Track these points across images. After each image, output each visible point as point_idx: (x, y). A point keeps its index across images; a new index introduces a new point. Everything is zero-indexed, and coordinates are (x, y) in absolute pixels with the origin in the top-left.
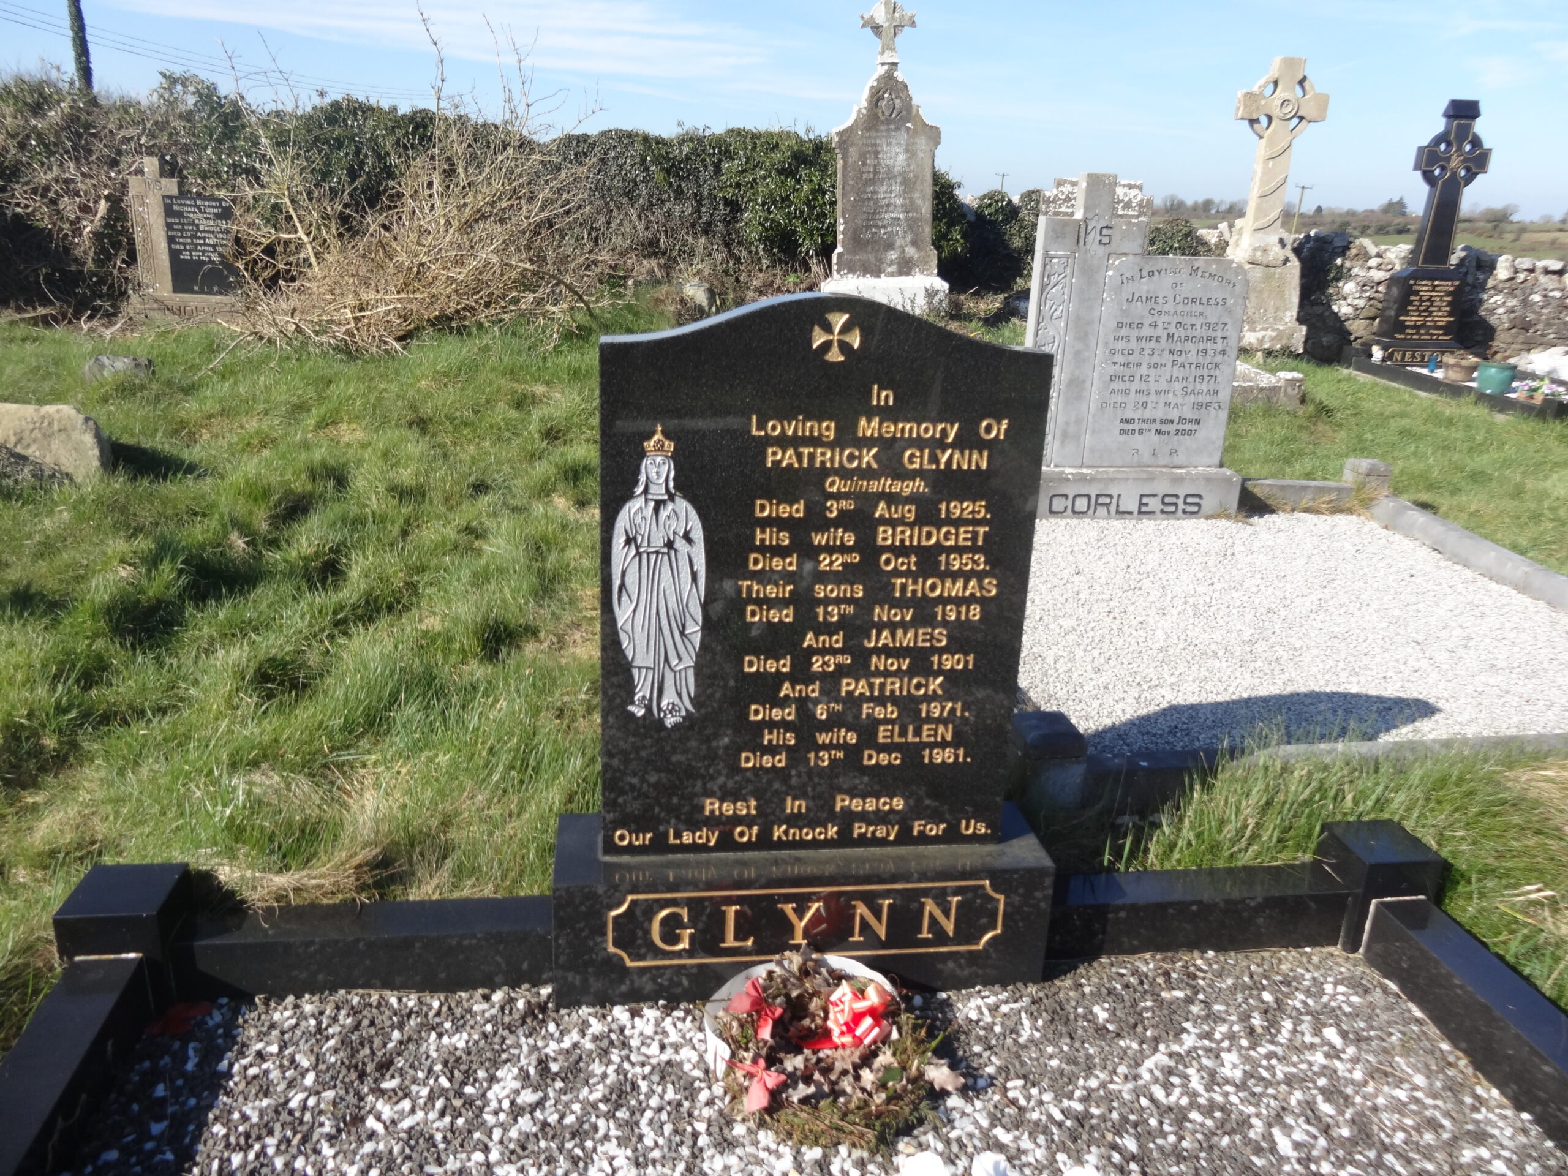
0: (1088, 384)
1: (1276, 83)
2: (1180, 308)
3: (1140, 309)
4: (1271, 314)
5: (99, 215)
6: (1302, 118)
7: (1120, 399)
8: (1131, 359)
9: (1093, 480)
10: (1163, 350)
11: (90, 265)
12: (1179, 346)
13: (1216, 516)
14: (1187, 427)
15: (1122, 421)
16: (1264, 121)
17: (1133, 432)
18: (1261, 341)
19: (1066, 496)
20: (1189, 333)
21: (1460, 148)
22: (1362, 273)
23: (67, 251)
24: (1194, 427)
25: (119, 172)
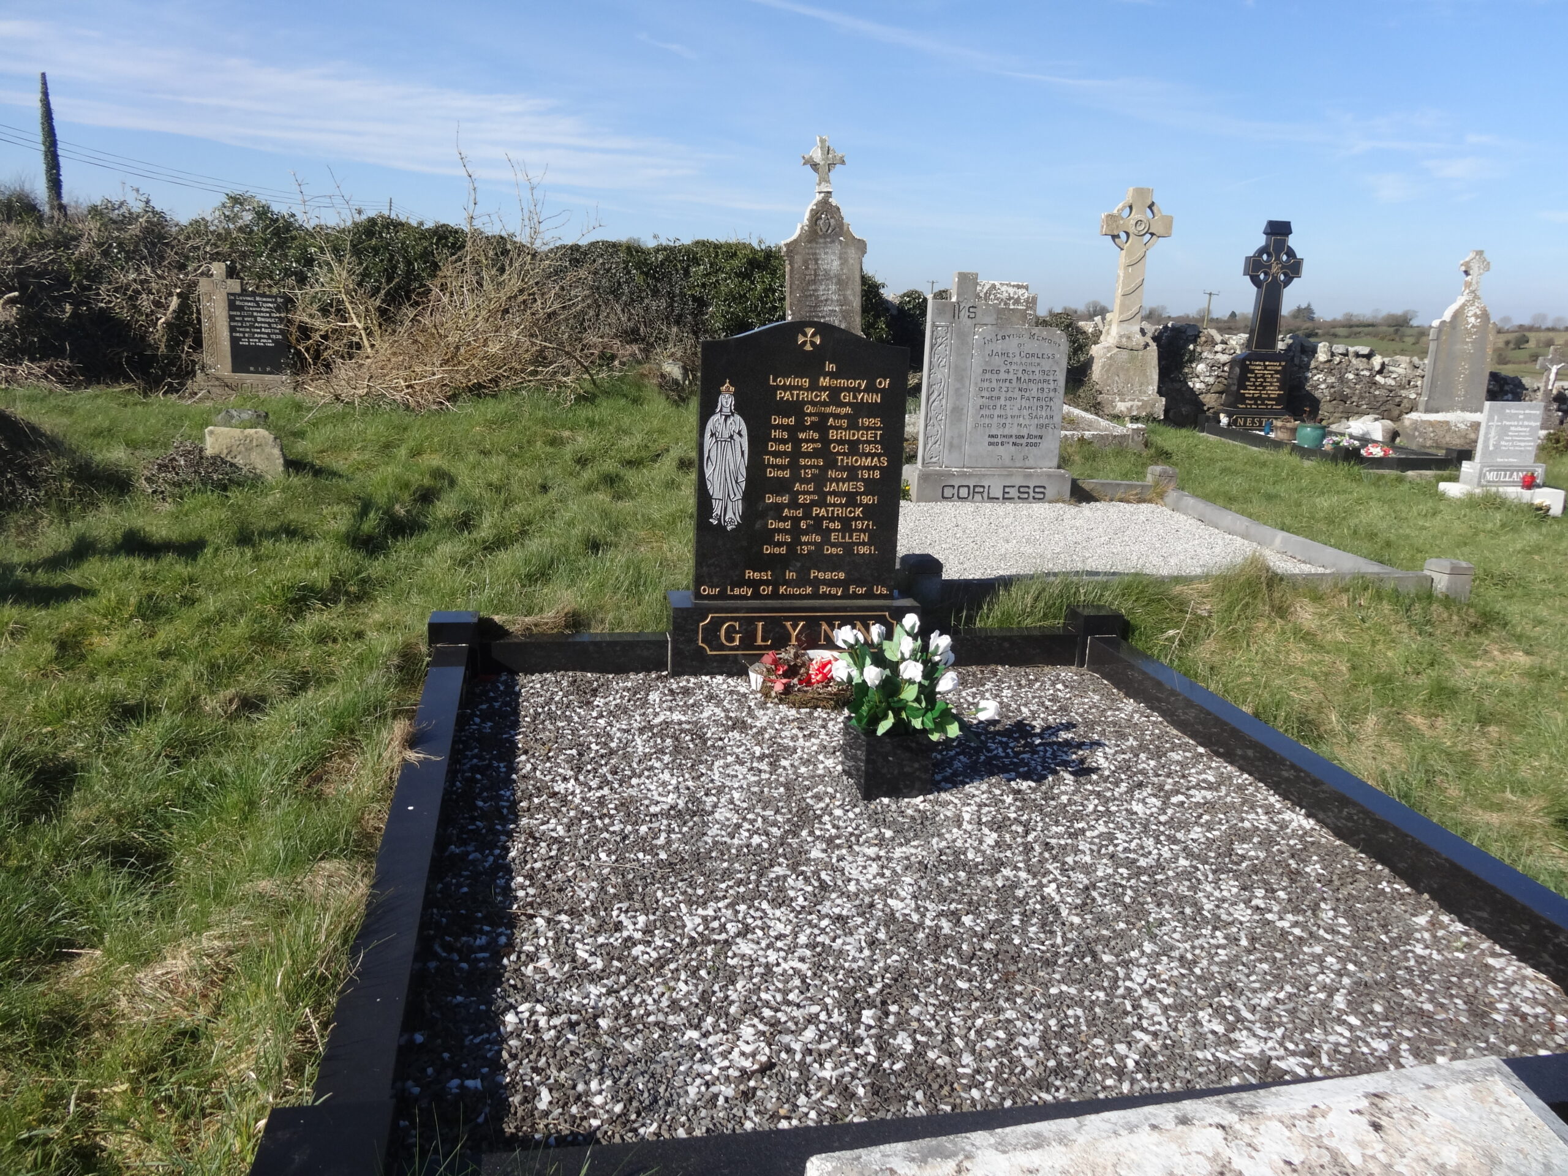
0: (965, 411)
1: (1131, 207)
3: (997, 361)
4: (1137, 388)
5: (171, 309)
6: (1152, 234)
7: (987, 421)
8: (993, 394)
9: (971, 475)
10: (1014, 388)
11: (163, 349)
12: (1025, 386)
13: (1057, 501)
14: (1033, 441)
15: (989, 436)
16: (1123, 236)
17: (997, 444)
18: (1130, 409)
19: (953, 487)
20: (1031, 377)
21: (1278, 258)
22: (1210, 356)
23: (143, 338)
24: (1038, 441)
25: (187, 274)
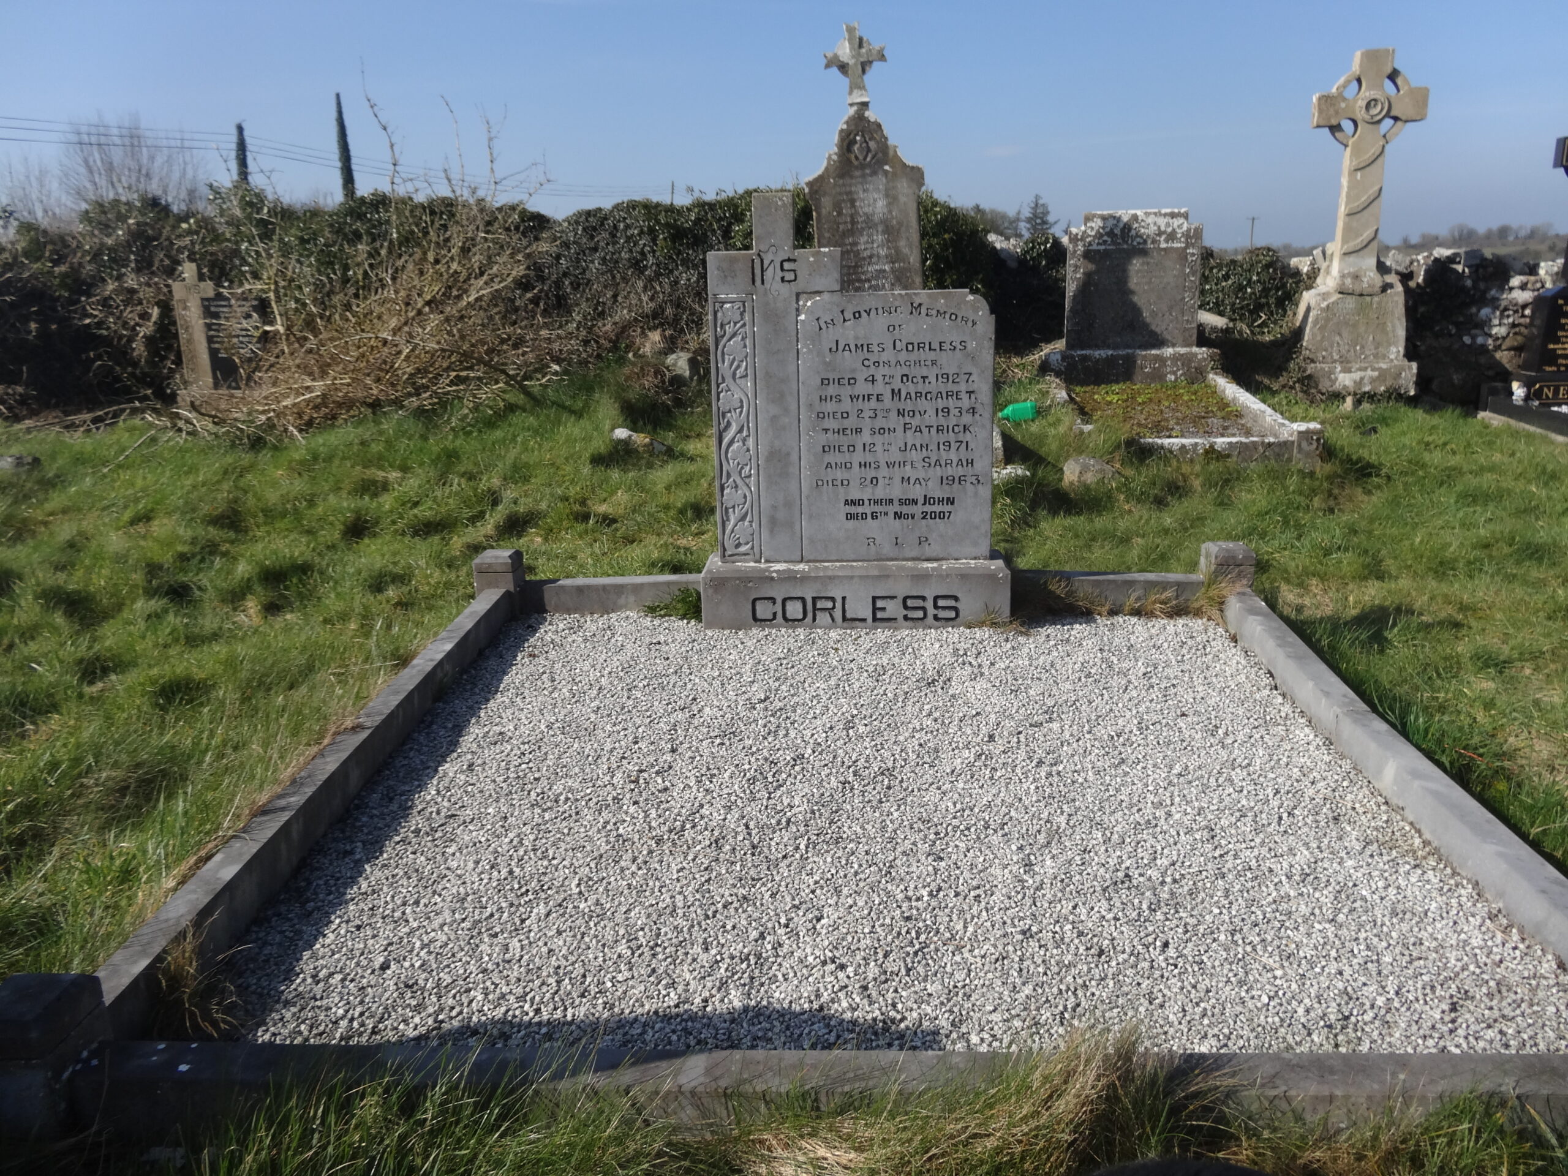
0: (794, 457)
1: (1359, 81)
2: (903, 356)
3: (849, 361)
4: (1370, 351)
5: (152, 321)
6: (1396, 119)
7: (839, 474)
8: (847, 423)
9: (805, 578)
10: (888, 411)
11: (144, 366)
12: (909, 406)
13: (981, 624)
14: (937, 508)
15: (846, 502)
17: (864, 516)
18: (1359, 383)
19: (773, 600)
20: (920, 387)
23: (125, 355)
24: (947, 508)
